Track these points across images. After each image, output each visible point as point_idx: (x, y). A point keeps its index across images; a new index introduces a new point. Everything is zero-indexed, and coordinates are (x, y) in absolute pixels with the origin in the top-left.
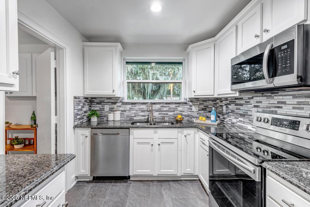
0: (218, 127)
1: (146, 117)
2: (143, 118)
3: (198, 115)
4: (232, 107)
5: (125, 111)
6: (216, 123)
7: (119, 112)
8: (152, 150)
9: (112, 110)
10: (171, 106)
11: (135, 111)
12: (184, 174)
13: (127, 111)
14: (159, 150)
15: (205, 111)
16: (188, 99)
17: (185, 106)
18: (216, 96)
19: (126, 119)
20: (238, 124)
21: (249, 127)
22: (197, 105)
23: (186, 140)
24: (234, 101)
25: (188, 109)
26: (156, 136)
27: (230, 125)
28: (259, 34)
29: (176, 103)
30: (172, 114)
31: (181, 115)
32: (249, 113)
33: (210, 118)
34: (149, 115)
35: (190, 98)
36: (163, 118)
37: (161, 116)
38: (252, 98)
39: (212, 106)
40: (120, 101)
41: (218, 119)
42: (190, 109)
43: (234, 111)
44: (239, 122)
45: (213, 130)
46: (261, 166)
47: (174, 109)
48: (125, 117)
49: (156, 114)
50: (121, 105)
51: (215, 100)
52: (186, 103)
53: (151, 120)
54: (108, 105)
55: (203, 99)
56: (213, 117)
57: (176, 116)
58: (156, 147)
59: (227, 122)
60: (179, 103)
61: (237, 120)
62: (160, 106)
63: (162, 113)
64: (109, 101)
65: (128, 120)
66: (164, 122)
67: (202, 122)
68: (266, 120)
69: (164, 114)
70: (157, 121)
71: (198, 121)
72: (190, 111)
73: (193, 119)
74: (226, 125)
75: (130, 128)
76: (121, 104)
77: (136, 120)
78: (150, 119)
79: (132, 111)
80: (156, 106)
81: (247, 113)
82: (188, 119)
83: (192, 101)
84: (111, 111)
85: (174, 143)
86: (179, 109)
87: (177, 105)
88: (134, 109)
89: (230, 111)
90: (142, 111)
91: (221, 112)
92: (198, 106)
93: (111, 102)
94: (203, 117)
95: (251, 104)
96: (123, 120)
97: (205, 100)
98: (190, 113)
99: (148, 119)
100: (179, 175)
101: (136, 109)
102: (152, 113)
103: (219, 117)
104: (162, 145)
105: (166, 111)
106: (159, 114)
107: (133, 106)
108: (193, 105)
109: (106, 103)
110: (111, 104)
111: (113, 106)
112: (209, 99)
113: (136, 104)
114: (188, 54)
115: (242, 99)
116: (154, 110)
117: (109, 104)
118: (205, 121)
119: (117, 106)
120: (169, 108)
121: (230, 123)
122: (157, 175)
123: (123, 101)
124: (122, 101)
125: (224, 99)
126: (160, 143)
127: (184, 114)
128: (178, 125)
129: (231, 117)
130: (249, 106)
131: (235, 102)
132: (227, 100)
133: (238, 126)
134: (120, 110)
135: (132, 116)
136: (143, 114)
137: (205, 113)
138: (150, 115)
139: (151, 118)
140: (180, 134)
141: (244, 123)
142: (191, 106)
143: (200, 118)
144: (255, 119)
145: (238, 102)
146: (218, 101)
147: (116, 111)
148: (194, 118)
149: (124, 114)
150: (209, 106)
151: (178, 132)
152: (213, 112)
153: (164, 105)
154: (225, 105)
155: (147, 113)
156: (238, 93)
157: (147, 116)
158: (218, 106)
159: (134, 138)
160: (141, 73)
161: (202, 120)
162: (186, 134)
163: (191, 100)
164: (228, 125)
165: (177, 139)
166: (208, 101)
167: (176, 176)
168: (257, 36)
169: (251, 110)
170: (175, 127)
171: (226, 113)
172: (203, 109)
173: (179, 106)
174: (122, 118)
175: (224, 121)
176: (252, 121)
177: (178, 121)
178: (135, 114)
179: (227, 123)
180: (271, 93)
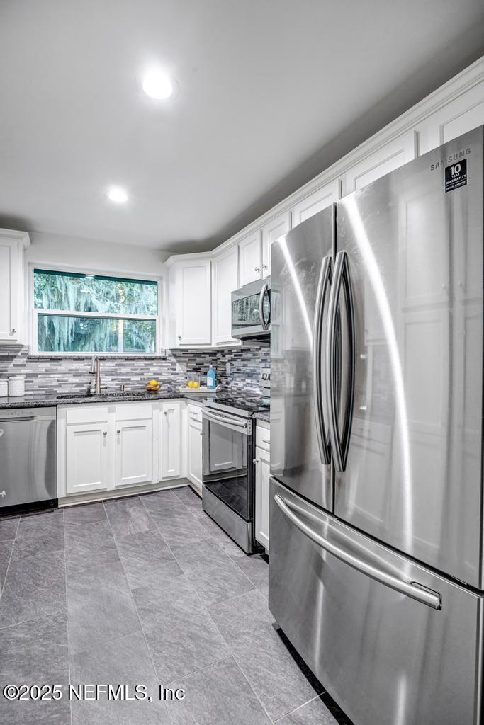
0: (217, 395)
1: (85, 388)
2: (79, 388)
3: (186, 380)
4: (238, 363)
5: (35, 375)
6: (215, 390)
7: (22, 378)
8: (105, 443)
9: (1, 374)
10: (136, 365)
11: (60, 375)
12: (163, 478)
13: (39, 376)
14: (119, 441)
15: (199, 373)
16: (169, 352)
17: (164, 364)
18: (214, 346)
19: (36, 392)
21: (257, 390)
22: (185, 362)
23: (167, 421)
24: (239, 354)
25: (169, 369)
26: (113, 417)
27: (235, 393)
28: (258, 267)
29: (146, 359)
30: (139, 379)
31: (157, 379)
32: (257, 371)
33: (205, 383)
34: (90, 383)
35: (172, 350)
36: (122, 387)
37: (116, 384)
38: (260, 349)
39: (208, 365)
40: (22, 354)
43: (240, 370)
46: (251, 418)
47: (142, 369)
48: (36, 387)
49: (106, 381)
50: (25, 363)
51: (214, 353)
53: (95, 392)
55: (195, 352)
56: (210, 381)
57: (147, 382)
58: (113, 436)
59: (231, 388)
60: (152, 359)
61: (245, 383)
62: (114, 365)
63: (119, 377)
65: (44, 395)
67: (194, 390)
69: (123, 380)
70: (109, 393)
71: (187, 389)
72: (172, 374)
73: (177, 387)
74: (229, 393)
75: (58, 406)
76: (25, 360)
77: (60, 394)
78: (93, 390)
79: (52, 376)
80: (106, 365)
82: (169, 388)
83: (175, 356)
85: (145, 426)
86: (152, 369)
87: (149, 362)
88: (56, 370)
89: (235, 370)
90: (74, 376)
91: (223, 373)
92: (186, 364)
94: (195, 382)
95: (259, 358)
96: (31, 395)
97: (199, 353)
98: (173, 376)
99: (89, 390)
100: (155, 482)
101: (61, 370)
102: (98, 377)
103: (220, 382)
104: (123, 434)
105: (127, 374)
106: (113, 380)
107: (55, 365)
108: (178, 361)
111: (4, 365)
112: (205, 351)
113: (61, 359)
114: (168, 268)
115: (247, 350)
116: (103, 372)
118: (198, 388)
119: (15, 365)
120: (132, 368)
121: (235, 389)
122: (114, 489)
123: (29, 355)
124: (27, 354)
125: (227, 352)
126: (120, 429)
127: (161, 378)
128: (152, 397)
129: (237, 379)
130: (257, 360)
131: (241, 355)
132: (231, 353)
133: (245, 393)
134: (23, 374)
135: (51, 386)
136: (77, 380)
137: (198, 375)
138: (94, 383)
139: (95, 388)
140: (156, 412)
141: (251, 387)
142: (174, 364)
143: (190, 383)
144: (260, 378)
145: (245, 355)
146: (219, 355)
147: (13, 375)
148: (180, 385)
149: (32, 382)
150: (205, 365)
151: (153, 408)
152: (210, 372)
153: (124, 363)
154: (229, 360)
155: (85, 379)
156: (240, 341)
157: (85, 385)
158: (219, 364)
159: (67, 424)
160: (44, 286)
161: (194, 386)
162: (166, 410)
163: (175, 352)
164: (233, 393)
165: (151, 419)
166: (202, 355)
167: (149, 485)
168: (257, 270)
170: (149, 400)
171: (231, 374)
172: (195, 370)
173: (151, 365)
174: (28, 390)
175: (227, 388)
176: (258, 381)
177: (149, 391)
178: (58, 381)
179: (232, 391)
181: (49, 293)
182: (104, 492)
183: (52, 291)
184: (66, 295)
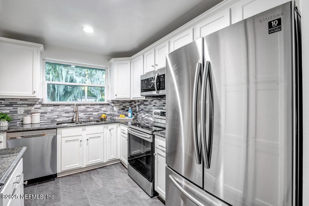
0: (133, 121)
1: (71, 118)
2: (68, 119)
3: (119, 114)
4: (142, 107)
5: (46, 113)
6: (132, 119)
7: (39, 114)
8: (81, 145)
9: (27, 112)
10: (95, 107)
11: (58, 113)
12: (109, 160)
13: (48, 113)
14: (87, 144)
15: (124, 111)
16: (110, 101)
17: (108, 107)
18: (132, 99)
19: (46, 121)
20: (146, 118)
21: (151, 119)
23: (111, 133)
25: (110, 109)
26: (84, 133)
27: (141, 120)
28: (153, 65)
29: (100, 105)
30: (97, 114)
31: (105, 114)
32: (151, 110)
33: (128, 115)
34: (73, 116)
35: (112, 100)
36: (89, 118)
37: (86, 116)
38: (152, 101)
39: (129, 107)
40: (39, 103)
41: (133, 116)
42: (112, 109)
43: (143, 109)
44: (146, 117)
45: (130, 123)
46: (153, 134)
47: (98, 109)
48: (46, 119)
49: (81, 115)
50: (40, 107)
51: (131, 102)
52: (109, 104)
53: (76, 120)
54: (22, 107)
55: (122, 101)
56: (130, 114)
57: (100, 115)
58: (85, 142)
59: (139, 117)
60: (103, 105)
61: (145, 115)
62: (85, 107)
63: (87, 113)
64: (24, 103)
65: (50, 122)
66: (89, 121)
67: (122, 118)
68: (158, 114)
69: (89, 114)
70: (82, 121)
71: (119, 118)
72: (112, 111)
73: (114, 117)
74: (138, 120)
75: (57, 128)
76: (40, 105)
78: (74, 119)
79: (54, 113)
80: (81, 107)
81: (150, 110)
82: (110, 117)
83: (113, 103)
84: (27, 114)
85: (100, 136)
86: (103, 109)
88: (56, 110)
89: (141, 110)
90: (65, 113)
91: (135, 111)
92: (118, 106)
93: (27, 104)
94: (123, 114)
95: (152, 105)
96: (43, 122)
97: (124, 102)
99: (73, 119)
100: (105, 162)
101: (59, 110)
102: (77, 114)
103: (134, 114)
104: (90, 140)
105: (91, 112)
106: (84, 114)
107: (55, 108)
108: (115, 106)
109: (20, 105)
110: (27, 105)
111: (29, 108)
112: (127, 101)
113: (59, 105)
114: (111, 64)
115: (147, 101)
116: (79, 111)
117: (24, 105)
118: (124, 117)
119: (35, 108)
120: (94, 109)
121: (141, 118)
122: (85, 167)
123: (43, 103)
124: (41, 103)
125: (137, 101)
126: (88, 138)
127: (107, 113)
128: (103, 122)
129: (142, 113)
130: (151, 105)
131: (144, 103)
132: (139, 102)
133: (145, 120)
134: (39, 113)
135: (54, 118)
136: (67, 115)
137: (124, 112)
138: (75, 116)
139: (76, 118)
140: (105, 129)
142: (113, 107)
143: (121, 115)
144: (153, 113)
145: (145, 103)
146: (133, 103)
147: (34, 113)
148: (116, 116)
149: (44, 116)
150: (127, 107)
152: (130, 110)
153: (89, 106)
156: (144, 97)
157: (71, 117)
158: (133, 107)
159: (62, 137)
160: (51, 69)
161: (122, 117)
162: (110, 129)
163: (113, 102)
164: (140, 119)
165: (103, 133)
167: (102, 163)
168: (153, 66)
169: (152, 108)
170: (102, 124)
171: (139, 111)
172: (122, 109)
173: (103, 107)
174: (42, 120)
175: (137, 117)
176: (152, 115)
177: (102, 119)
178: (57, 115)
180: (161, 98)
181: (53, 73)
182: (81, 168)
183: (55, 72)
184: (61, 73)
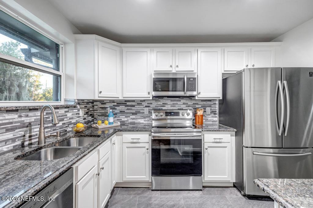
4: (121, 108)
6: (119, 124)
17: (74, 111)
22: (83, 108)
24: (123, 103)
35: (78, 100)
42: (78, 114)
43: (124, 111)
44: (130, 120)
47: (63, 116)
52: (74, 107)
55: (87, 101)
81: (139, 111)
83: (79, 104)
87: (67, 110)
89: (118, 112)
98: (78, 119)
125: (108, 102)
127: (73, 121)
130: (141, 106)
131: (126, 104)
132: (114, 102)
133: (128, 123)
141: (136, 120)
142: (79, 110)
150: (90, 109)
154: (111, 107)
166: (89, 103)
169: (143, 109)
172: (86, 113)
